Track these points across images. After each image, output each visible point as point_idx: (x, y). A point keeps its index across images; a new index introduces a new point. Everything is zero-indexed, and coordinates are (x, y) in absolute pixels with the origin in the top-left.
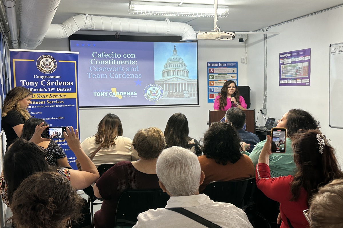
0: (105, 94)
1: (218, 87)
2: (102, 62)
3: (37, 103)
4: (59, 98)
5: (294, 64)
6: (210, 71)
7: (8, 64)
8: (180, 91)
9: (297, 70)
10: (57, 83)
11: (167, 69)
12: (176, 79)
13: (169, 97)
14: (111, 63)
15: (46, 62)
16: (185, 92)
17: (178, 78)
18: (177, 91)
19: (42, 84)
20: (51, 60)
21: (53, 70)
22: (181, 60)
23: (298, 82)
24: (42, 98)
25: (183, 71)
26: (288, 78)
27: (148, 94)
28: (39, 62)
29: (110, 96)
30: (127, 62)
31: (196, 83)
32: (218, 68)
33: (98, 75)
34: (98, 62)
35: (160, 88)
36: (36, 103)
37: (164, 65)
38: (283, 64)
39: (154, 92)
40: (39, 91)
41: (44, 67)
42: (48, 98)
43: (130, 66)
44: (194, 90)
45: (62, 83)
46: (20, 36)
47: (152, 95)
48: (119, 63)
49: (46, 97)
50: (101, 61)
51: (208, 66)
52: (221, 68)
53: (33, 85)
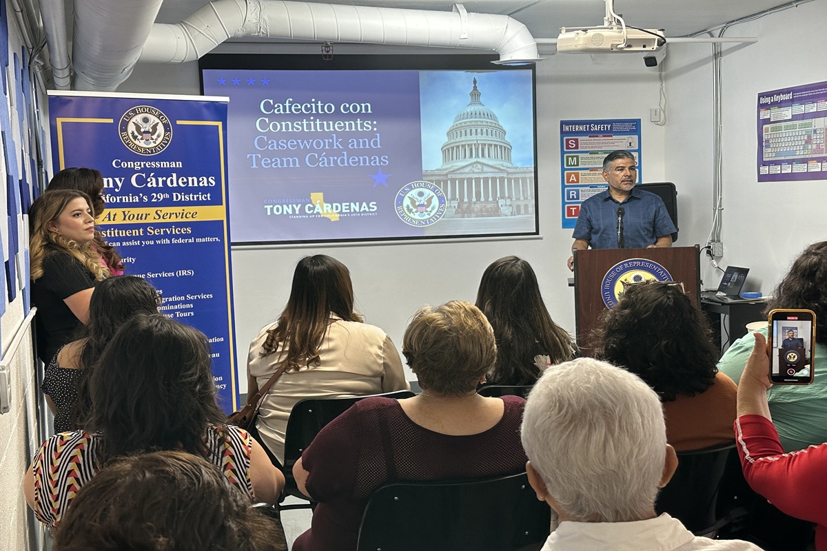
0: (293, 210)
1: (588, 188)
2: (287, 126)
3: (123, 234)
4: (179, 220)
5: (801, 122)
6: (568, 144)
7: (43, 132)
8: (491, 199)
9: (809, 137)
10: (174, 181)
11: (453, 141)
12: (479, 166)
13: (460, 215)
14: (309, 126)
15: (145, 125)
16: (501, 202)
17: (483, 164)
18: (482, 199)
19: (135, 185)
20: (157, 121)
21: (162, 146)
22: (491, 116)
23: (812, 170)
24: (135, 221)
25: (496, 146)
26: (783, 158)
27: (405, 209)
28: (125, 124)
29: (306, 214)
30: (350, 125)
31: (530, 178)
32: (590, 137)
33: (277, 160)
34: (275, 127)
35: (438, 192)
36: (118, 233)
37: (448, 129)
38: (767, 121)
39: (422, 203)
40: (127, 201)
41: (140, 137)
42: (150, 220)
43: (357, 135)
44: (525, 196)
45: (185, 180)
46: (73, 58)
47: (416, 212)
48: (328, 127)
49: (145, 219)
50: (284, 124)
51: (563, 133)
52: (597, 136)
53: (111, 186)
